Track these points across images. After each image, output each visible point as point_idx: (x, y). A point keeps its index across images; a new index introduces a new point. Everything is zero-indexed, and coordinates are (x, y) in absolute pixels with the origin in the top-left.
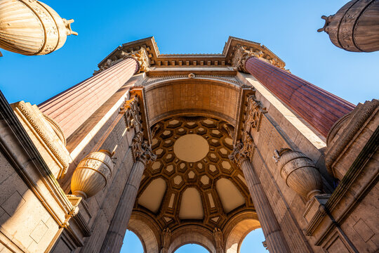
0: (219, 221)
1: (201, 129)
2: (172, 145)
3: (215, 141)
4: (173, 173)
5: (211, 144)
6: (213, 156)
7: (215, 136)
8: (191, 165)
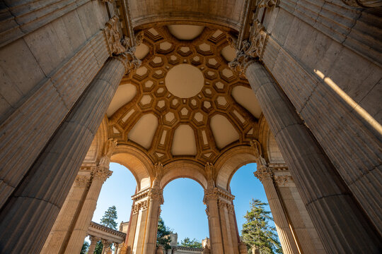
0: (211, 157)
1: (197, 59)
2: (163, 76)
3: (211, 73)
4: (165, 110)
5: (207, 77)
6: (208, 91)
7: (211, 67)
8: (185, 101)
